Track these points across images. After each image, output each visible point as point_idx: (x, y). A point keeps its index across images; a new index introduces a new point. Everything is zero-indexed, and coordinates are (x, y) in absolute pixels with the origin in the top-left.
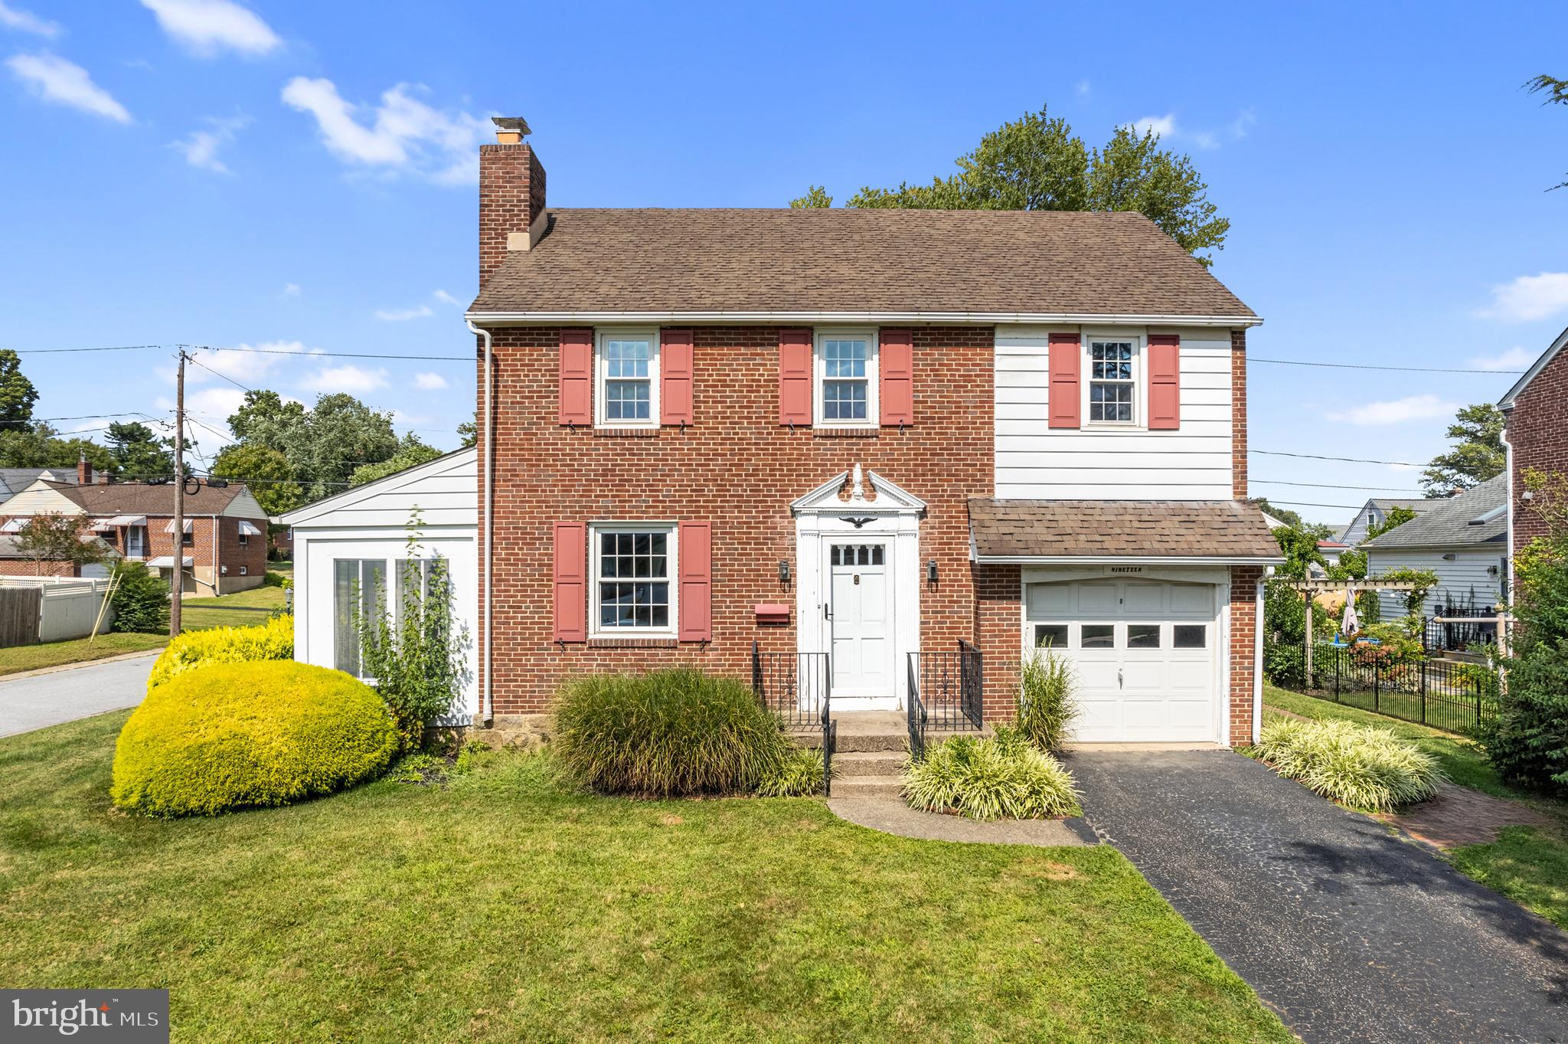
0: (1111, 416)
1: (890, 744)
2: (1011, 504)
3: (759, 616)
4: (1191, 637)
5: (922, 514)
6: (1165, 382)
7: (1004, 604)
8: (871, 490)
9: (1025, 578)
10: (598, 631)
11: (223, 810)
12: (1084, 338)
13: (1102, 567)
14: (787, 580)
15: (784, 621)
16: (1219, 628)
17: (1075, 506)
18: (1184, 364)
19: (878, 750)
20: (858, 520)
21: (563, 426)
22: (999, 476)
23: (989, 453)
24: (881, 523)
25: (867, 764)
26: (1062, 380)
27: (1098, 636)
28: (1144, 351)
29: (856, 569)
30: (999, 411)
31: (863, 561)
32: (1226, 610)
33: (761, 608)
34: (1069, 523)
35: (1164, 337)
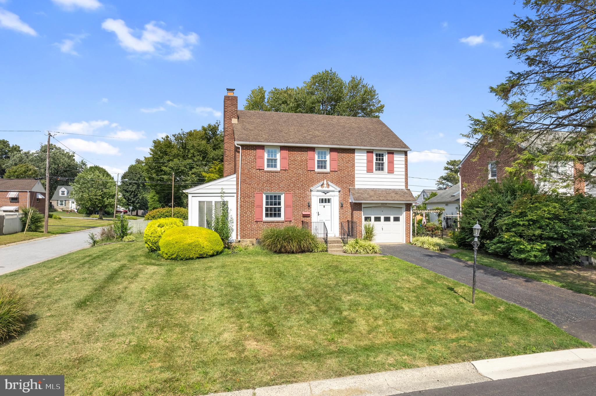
0: (379, 170)
1: (338, 242)
2: (359, 189)
3: (303, 215)
4: (397, 219)
5: (339, 191)
6: (391, 162)
7: (358, 212)
8: (328, 185)
9: (363, 206)
10: (265, 219)
11: (198, 258)
12: (374, 152)
13: (379, 203)
14: (309, 206)
15: (308, 216)
16: (403, 217)
17: (373, 190)
18: (395, 159)
19: (335, 243)
20: (325, 193)
21: (257, 169)
22: (356, 183)
23: (354, 178)
24: (330, 193)
25: (334, 246)
26: (370, 162)
27: (377, 219)
28: (387, 156)
29: (324, 204)
30: (356, 168)
31: (326, 202)
32: (404, 213)
33: (304, 213)
34: (372, 193)
35: (391, 153)
